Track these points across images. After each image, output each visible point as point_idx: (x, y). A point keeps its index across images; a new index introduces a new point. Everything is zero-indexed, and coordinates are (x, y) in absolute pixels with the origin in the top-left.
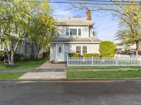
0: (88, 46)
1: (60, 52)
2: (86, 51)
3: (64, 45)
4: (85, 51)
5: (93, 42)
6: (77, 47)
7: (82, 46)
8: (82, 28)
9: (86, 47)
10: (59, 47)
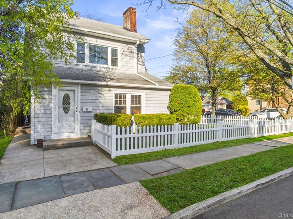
0: (143, 94)
1: (66, 110)
2: (138, 109)
3: (78, 90)
4: (136, 109)
5: (157, 86)
6: (116, 97)
7: (129, 93)
8: (120, 47)
9: (140, 97)
10: (63, 94)
